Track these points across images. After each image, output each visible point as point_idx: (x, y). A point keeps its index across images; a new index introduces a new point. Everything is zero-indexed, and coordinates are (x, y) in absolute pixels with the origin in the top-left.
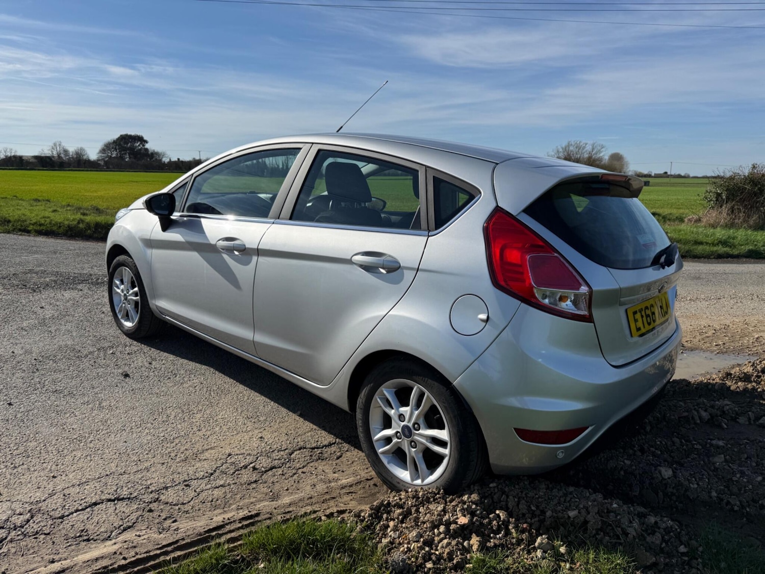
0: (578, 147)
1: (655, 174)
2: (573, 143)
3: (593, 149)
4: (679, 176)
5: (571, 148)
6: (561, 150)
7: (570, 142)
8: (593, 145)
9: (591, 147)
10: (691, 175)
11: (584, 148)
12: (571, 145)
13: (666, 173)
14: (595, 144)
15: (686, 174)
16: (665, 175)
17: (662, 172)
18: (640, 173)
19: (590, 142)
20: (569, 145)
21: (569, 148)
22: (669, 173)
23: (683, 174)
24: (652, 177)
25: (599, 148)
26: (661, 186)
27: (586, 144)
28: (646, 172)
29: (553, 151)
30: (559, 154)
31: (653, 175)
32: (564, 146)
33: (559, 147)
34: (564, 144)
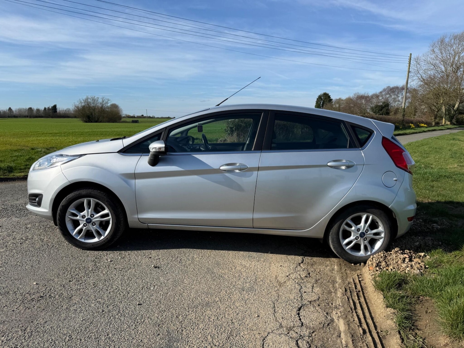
0: (94, 100)
1: (137, 116)
2: (90, 97)
3: (103, 102)
4: (150, 117)
5: (89, 100)
6: (83, 101)
7: (88, 96)
8: (103, 99)
9: (101, 100)
10: (156, 117)
11: (97, 100)
12: (89, 98)
13: (143, 115)
14: (103, 98)
15: (153, 116)
16: (142, 117)
17: (140, 115)
18: (129, 115)
19: (100, 97)
20: (87, 99)
21: (88, 100)
22: (144, 116)
23: (151, 116)
24: (136, 118)
25: (107, 101)
26: (145, 123)
27: (98, 98)
28: (132, 115)
29: (78, 102)
30: (81, 104)
31: (136, 116)
32: (84, 99)
33: (81, 99)
34: (84, 98)
